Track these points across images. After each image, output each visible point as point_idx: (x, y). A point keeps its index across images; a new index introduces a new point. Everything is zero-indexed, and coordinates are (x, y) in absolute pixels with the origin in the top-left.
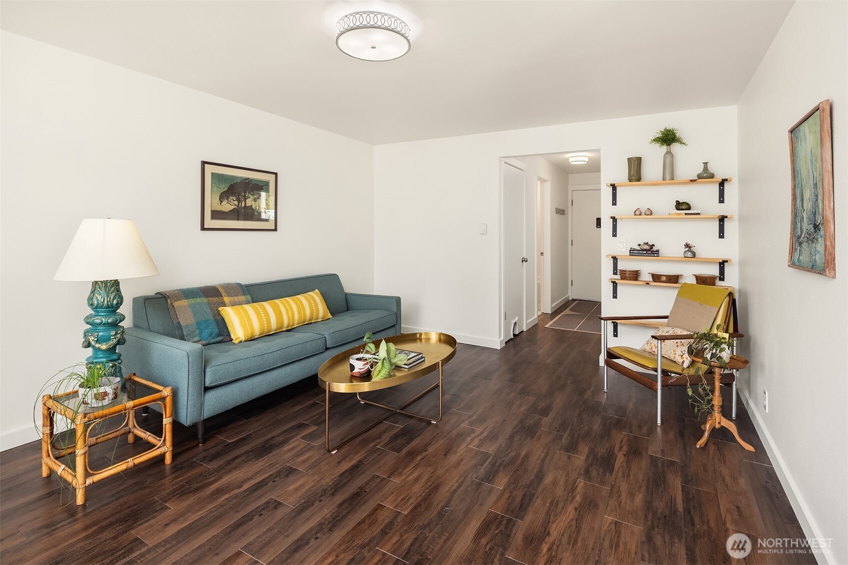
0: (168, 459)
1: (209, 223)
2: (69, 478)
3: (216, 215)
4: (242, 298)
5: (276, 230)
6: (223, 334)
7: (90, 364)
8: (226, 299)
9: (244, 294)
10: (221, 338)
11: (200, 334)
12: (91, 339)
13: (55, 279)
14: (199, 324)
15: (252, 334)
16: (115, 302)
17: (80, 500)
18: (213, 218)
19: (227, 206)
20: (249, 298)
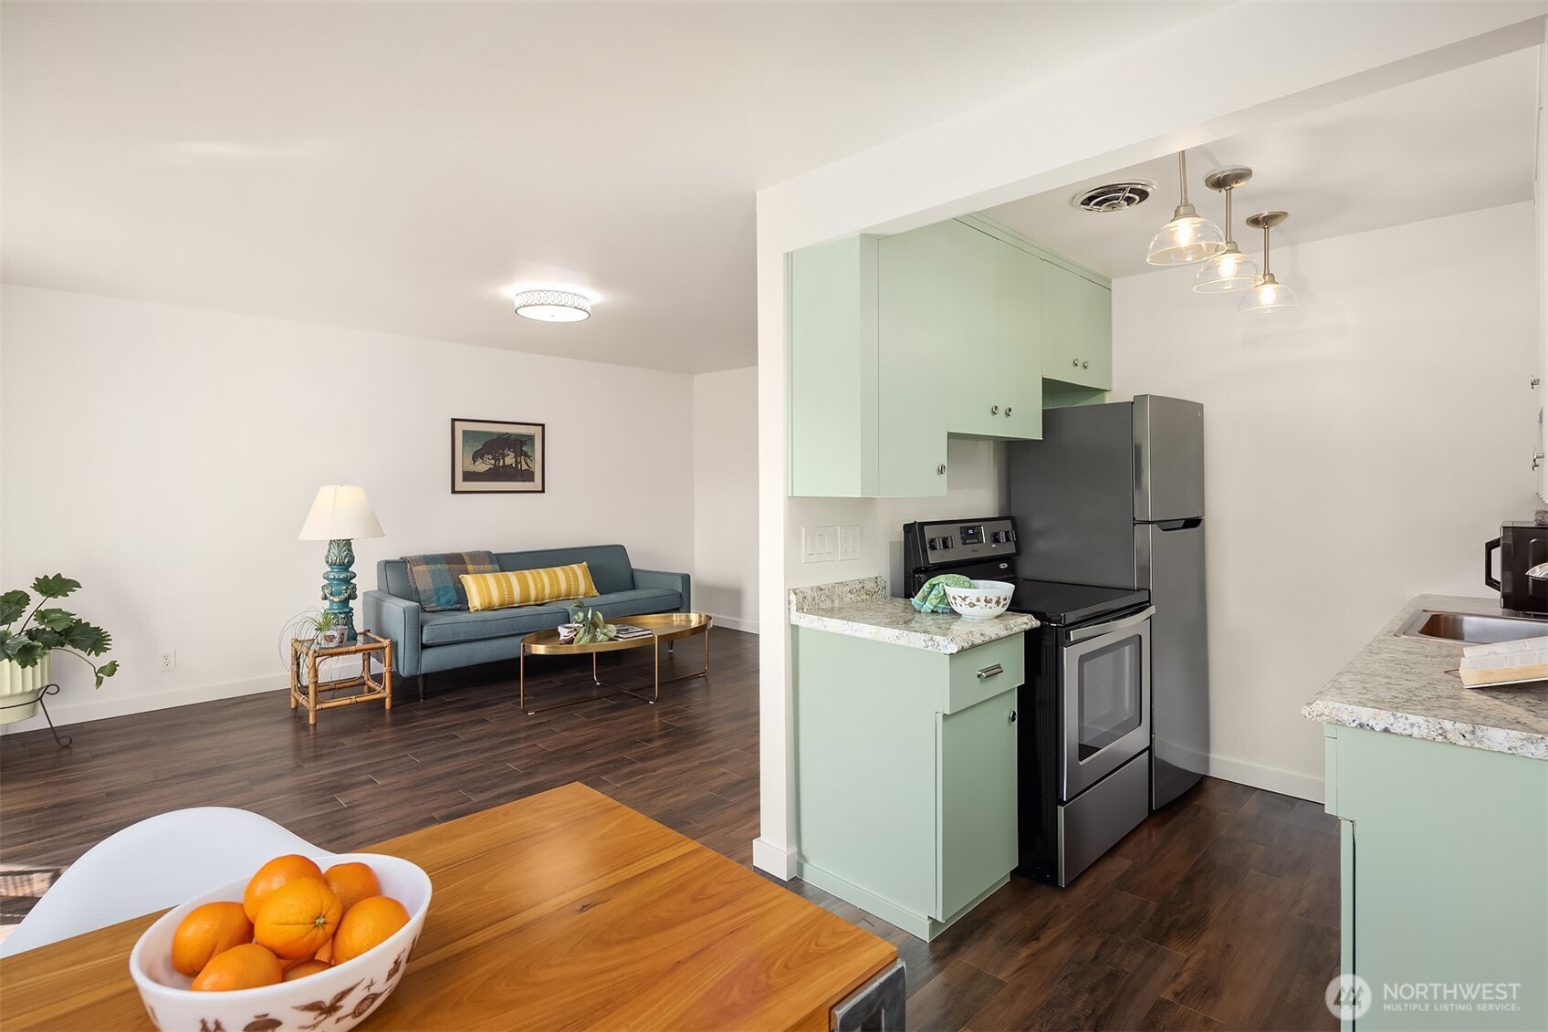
0: (388, 705)
1: (460, 485)
2: (305, 703)
3: (468, 476)
4: (489, 567)
5: (543, 491)
6: (461, 602)
7: (326, 615)
8: (470, 567)
9: (492, 563)
10: (459, 606)
11: (438, 600)
12: (326, 591)
13: (299, 538)
14: (437, 591)
15: (490, 604)
16: (346, 560)
17: (311, 721)
18: (465, 479)
19: (482, 466)
20: (497, 567)
